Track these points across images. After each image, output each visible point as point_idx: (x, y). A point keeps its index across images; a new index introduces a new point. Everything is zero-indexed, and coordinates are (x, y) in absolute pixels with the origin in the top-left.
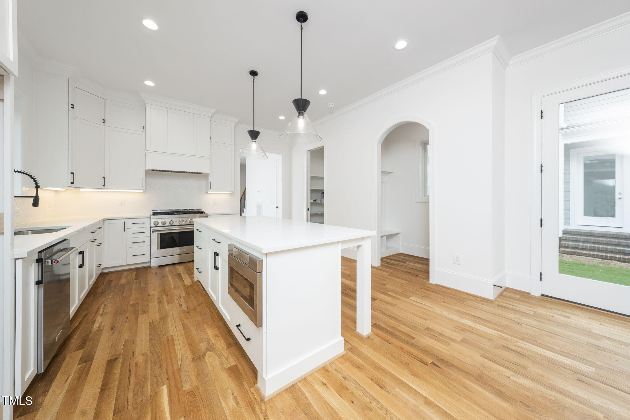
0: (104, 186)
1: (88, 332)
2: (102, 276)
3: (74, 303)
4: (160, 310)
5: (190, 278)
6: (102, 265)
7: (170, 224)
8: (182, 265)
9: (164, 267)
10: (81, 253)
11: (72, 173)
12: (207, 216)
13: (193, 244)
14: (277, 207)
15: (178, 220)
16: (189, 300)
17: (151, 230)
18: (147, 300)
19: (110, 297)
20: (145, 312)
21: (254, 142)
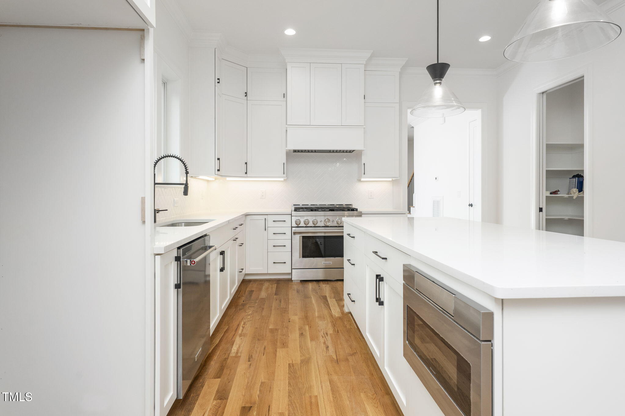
0: (246, 173)
1: (226, 356)
2: (245, 283)
3: (215, 315)
4: (302, 348)
5: (339, 305)
6: (244, 271)
7: (313, 224)
8: (328, 284)
9: (307, 283)
10: (222, 253)
11: (219, 159)
12: (360, 215)
13: (342, 256)
14: (469, 205)
15: (323, 219)
16: (339, 342)
17: (293, 231)
18: (287, 327)
19: (250, 313)
20: (284, 345)
21: (438, 85)
